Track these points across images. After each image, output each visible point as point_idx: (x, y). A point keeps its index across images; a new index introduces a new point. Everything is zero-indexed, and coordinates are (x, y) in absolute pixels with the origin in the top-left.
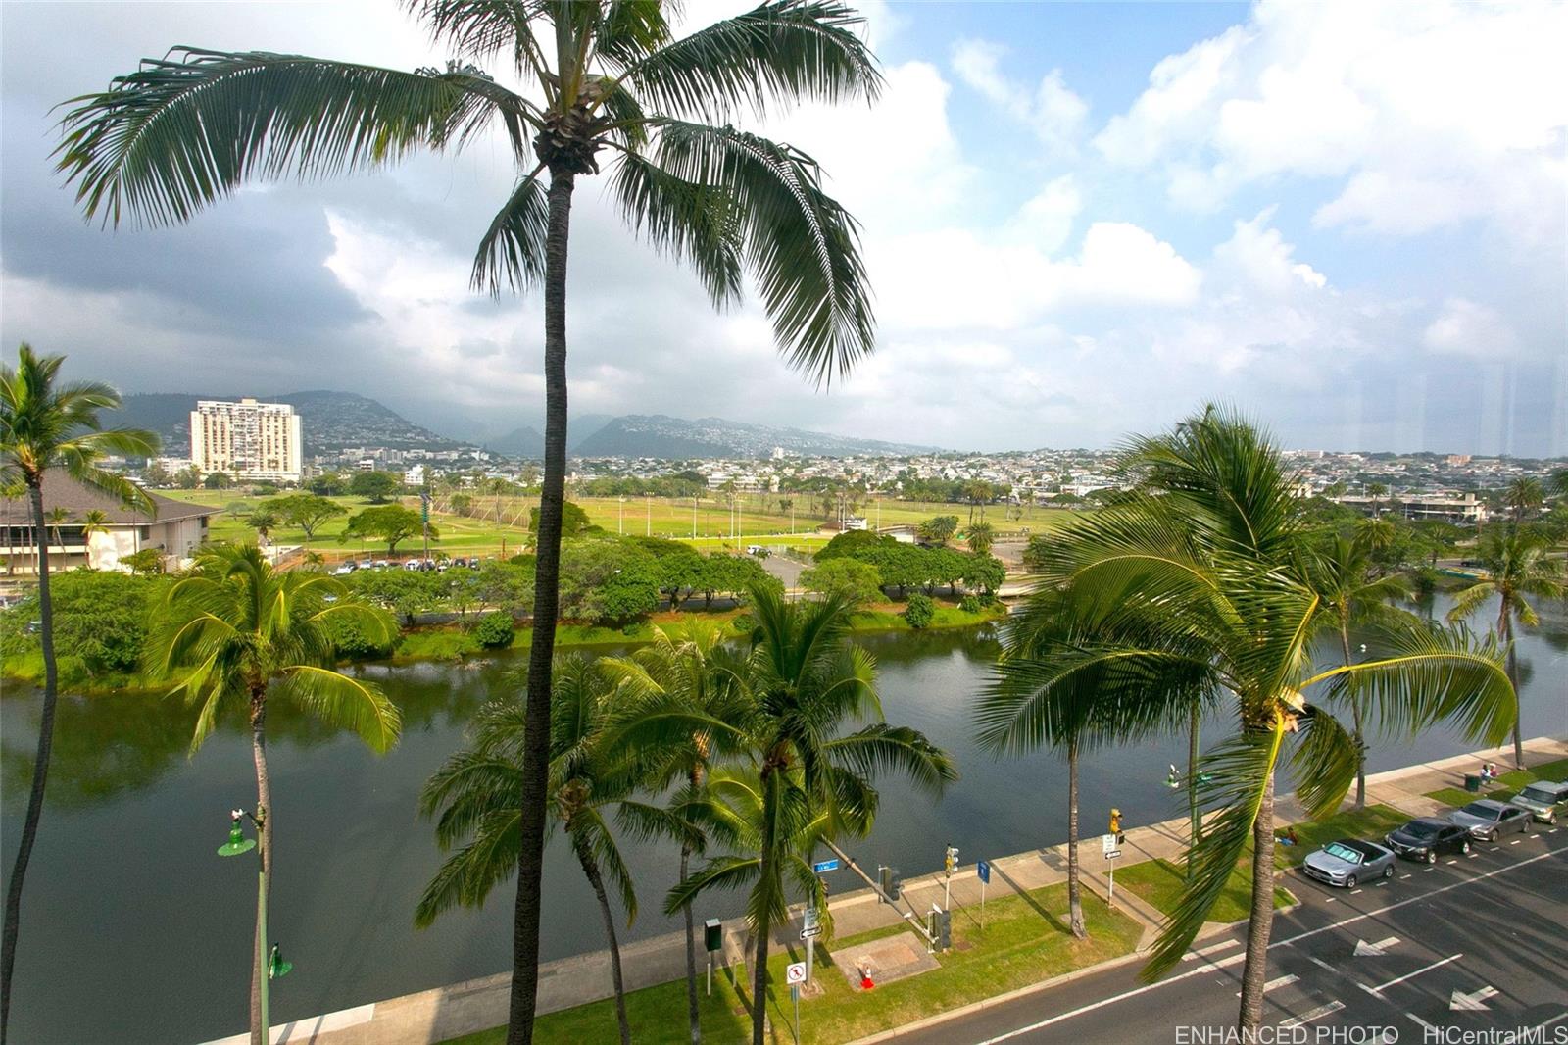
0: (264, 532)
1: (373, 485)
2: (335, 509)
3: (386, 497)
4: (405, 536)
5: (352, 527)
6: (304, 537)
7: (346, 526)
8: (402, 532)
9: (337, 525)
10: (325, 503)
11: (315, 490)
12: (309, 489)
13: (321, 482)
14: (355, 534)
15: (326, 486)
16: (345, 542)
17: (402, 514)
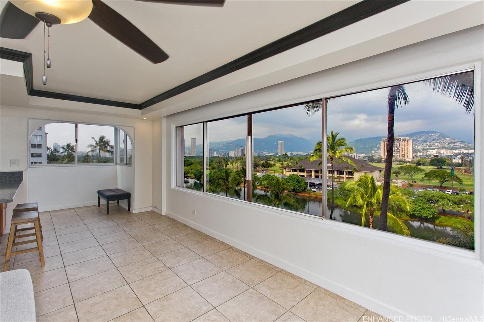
0: (396, 176)
1: (438, 162)
2: (421, 170)
3: (443, 167)
4: (447, 181)
5: (426, 176)
6: (410, 178)
7: (424, 176)
8: (446, 179)
9: (421, 176)
10: (417, 168)
12: (415, 163)
13: (419, 161)
14: (427, 179)
15: (420, 163)
16: (423, 181)
17: (445, 173)
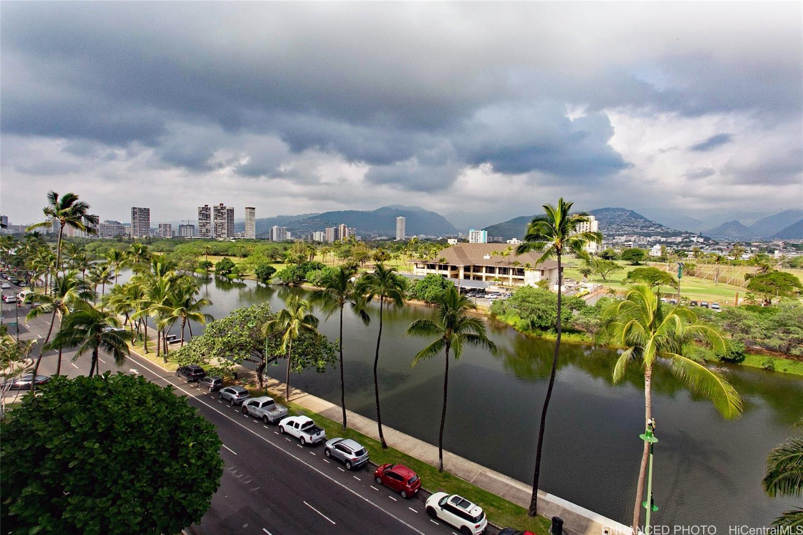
0: (586, 276)
1: (634, 255)
2: (618, 267)
3: (640, 262)
4: (658, 284)
5: (629, 277)
6: (602, 280)
7: (626, 276)
8: (656, 282)
9: (622, 275)
10: (613, 264)
11: (603, 257)
12: (600, 256)
13: (606, 253)
14: (630, 280)
15: (608, 255)
16: (624, 284)
17: (657, 272)
